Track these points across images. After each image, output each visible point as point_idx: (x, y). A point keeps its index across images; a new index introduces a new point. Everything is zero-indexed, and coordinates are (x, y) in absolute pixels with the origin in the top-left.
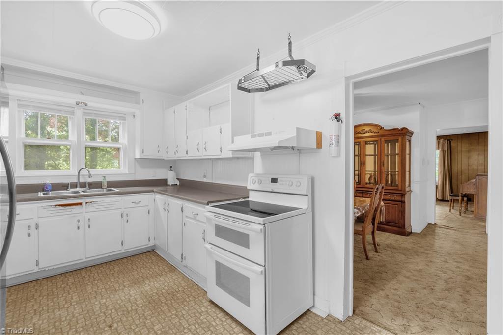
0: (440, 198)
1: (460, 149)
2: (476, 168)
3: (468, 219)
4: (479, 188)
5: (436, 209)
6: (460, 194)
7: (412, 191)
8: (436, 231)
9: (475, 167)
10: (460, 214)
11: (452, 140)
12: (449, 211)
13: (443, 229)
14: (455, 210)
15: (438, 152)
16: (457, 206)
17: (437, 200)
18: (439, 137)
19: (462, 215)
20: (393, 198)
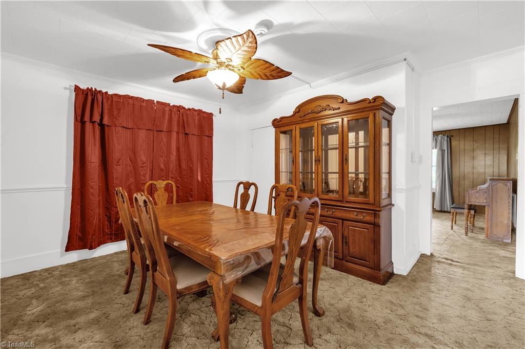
0: (438, 208)
1: (462, 147)
2: (483, 170)
3: (478, 242)
4: (492, 197)
5: (433, 224)
6: (466, 206)
7: (393, 205)
8: (433, 271)
9: (481, 170)
10: (466, 234)
11: (452, 136)
12: (450, 228)
13: (444, 265)
14: (458, 225)
15: (435, 152)
16: (462, 220)
17: (434, 210)
18: (436, 133)
19: (470, 234)
20: (360, 217)
